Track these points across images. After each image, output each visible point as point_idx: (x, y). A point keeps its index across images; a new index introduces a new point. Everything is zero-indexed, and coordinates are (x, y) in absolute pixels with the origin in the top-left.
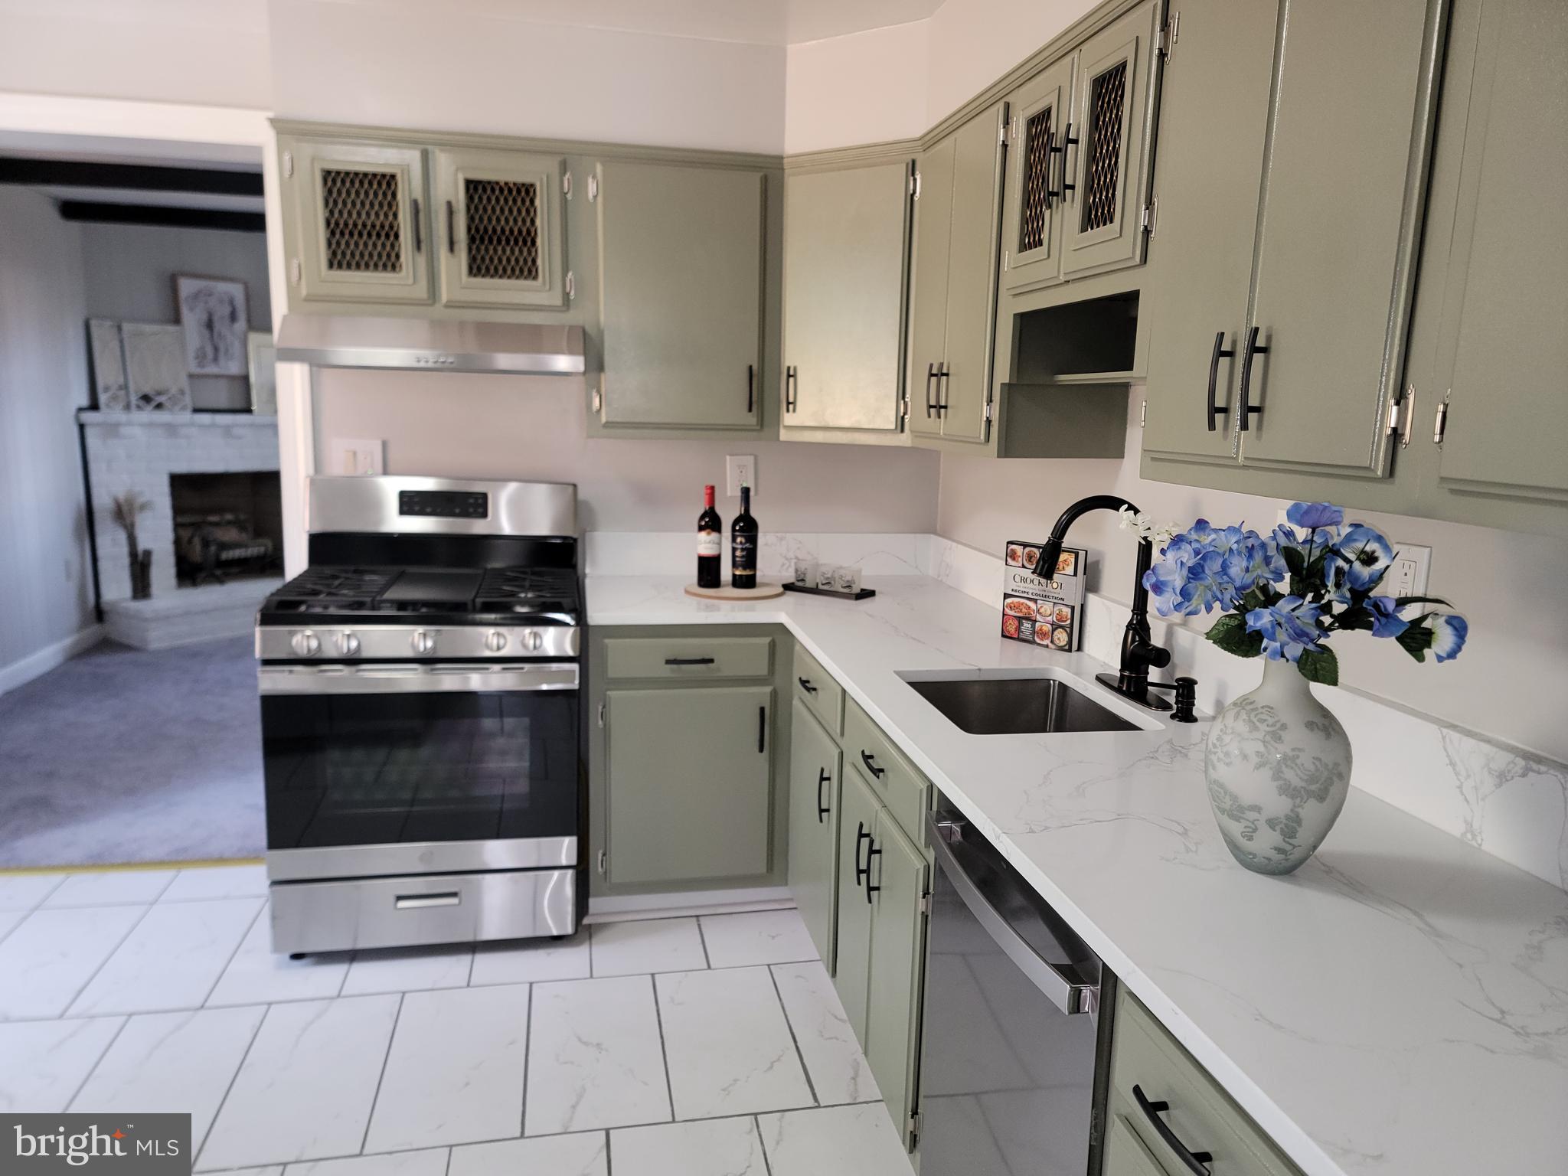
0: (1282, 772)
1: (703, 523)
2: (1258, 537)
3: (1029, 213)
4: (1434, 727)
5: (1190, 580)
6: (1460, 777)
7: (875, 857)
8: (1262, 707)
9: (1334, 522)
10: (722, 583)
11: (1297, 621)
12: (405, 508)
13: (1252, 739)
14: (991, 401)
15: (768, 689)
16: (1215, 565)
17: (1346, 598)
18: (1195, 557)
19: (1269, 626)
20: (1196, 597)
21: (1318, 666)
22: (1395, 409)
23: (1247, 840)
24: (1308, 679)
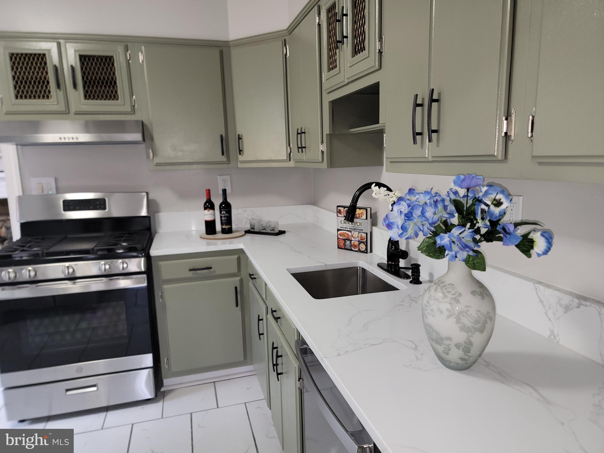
0: (461, 319)
1: (206, 206)
2: (440, 196)
3: (331, 53)
4: (531, 284)
5: (406, 221)
6: (546, 308)
7: (279, 359)
8: (449, 285)
9: (478, 185)
10: (217, 232)
11: (463, 240)
12: (66, 208)
13: (444, 302)
14: (323, 143)
15: (238, 278)
16: (417, 212)
17: (488, 225)
18: (408, 209)
19: (448, 243)
20: (410, 229)
21: (475, 261)
22: (505, 122)
23: (446, 355)
24: (471, 270)
